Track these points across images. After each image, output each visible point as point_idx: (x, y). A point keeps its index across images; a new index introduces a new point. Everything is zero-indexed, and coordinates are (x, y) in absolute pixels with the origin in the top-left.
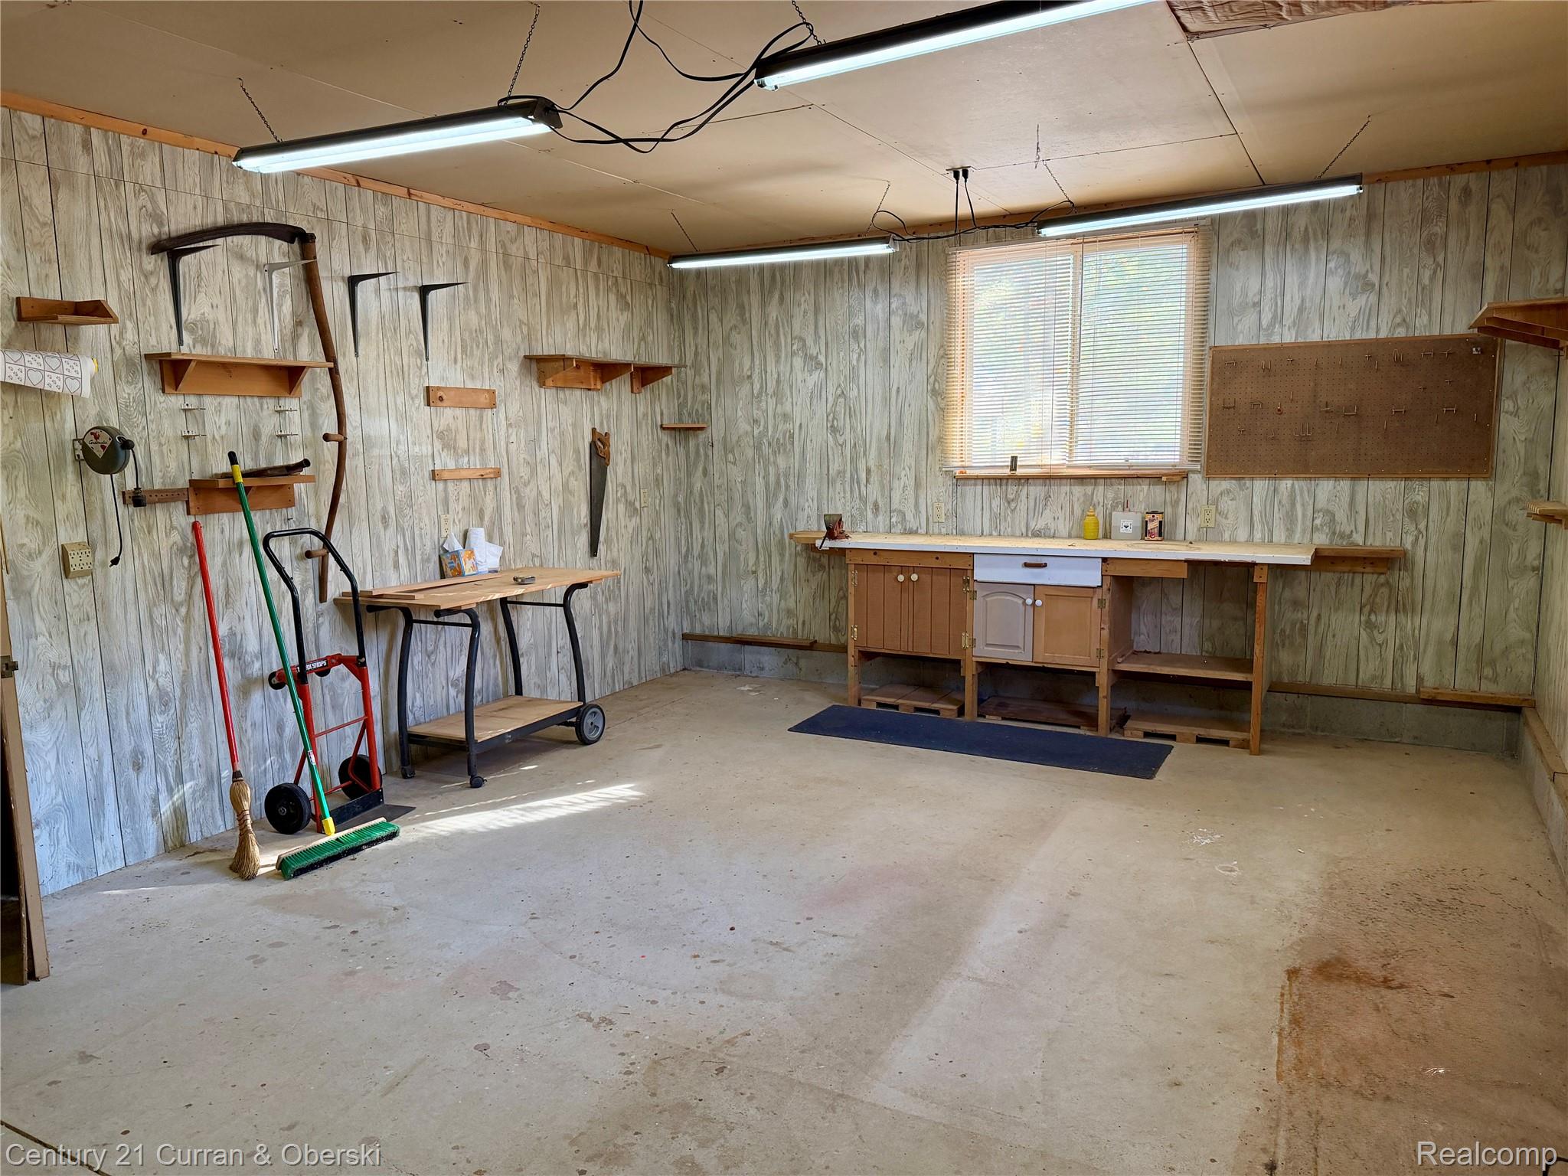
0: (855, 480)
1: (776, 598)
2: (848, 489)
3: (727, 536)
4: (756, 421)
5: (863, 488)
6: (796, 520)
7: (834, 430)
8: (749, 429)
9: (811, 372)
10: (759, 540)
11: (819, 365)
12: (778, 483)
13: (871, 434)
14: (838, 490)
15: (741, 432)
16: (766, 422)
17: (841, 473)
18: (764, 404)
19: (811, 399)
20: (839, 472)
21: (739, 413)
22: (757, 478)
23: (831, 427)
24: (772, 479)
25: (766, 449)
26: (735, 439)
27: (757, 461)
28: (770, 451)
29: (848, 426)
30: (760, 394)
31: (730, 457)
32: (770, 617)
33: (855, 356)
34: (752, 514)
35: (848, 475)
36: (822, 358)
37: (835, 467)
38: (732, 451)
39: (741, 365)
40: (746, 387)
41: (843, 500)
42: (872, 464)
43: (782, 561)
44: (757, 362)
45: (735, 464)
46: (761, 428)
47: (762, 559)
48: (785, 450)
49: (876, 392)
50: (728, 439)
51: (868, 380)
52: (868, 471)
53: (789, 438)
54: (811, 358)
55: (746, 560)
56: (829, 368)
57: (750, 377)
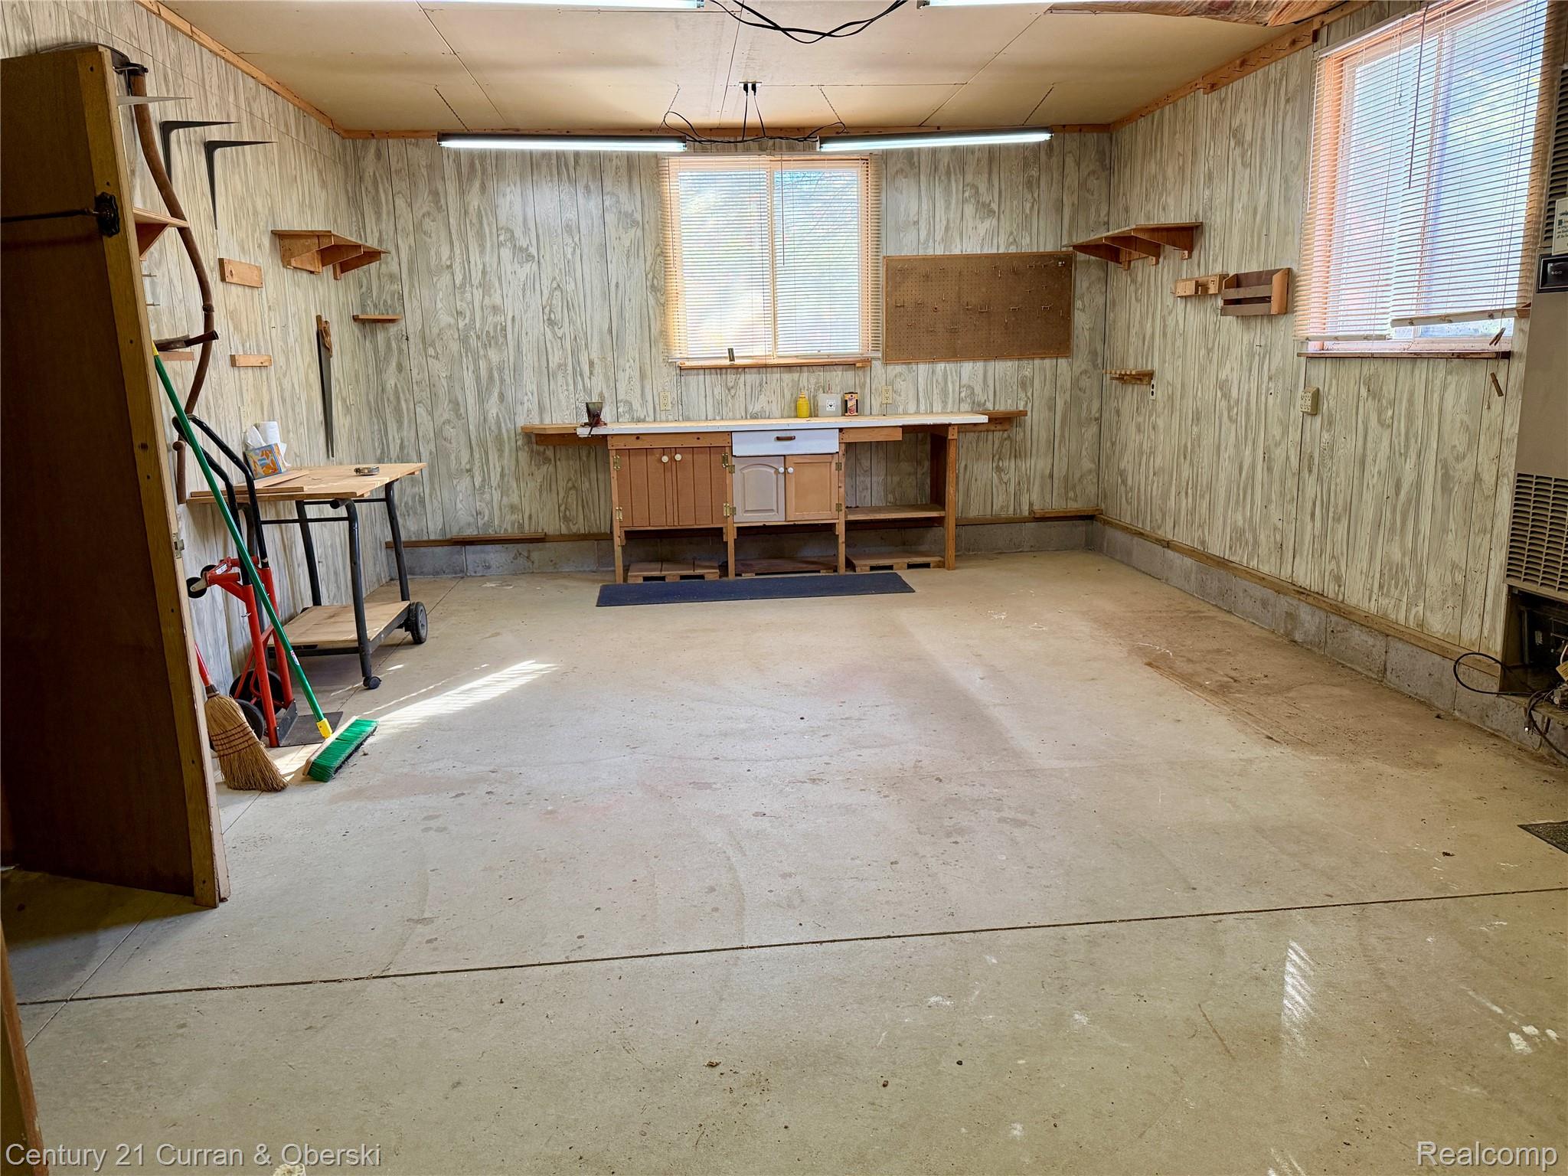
0: (577, 372)
1: (497, 495)
2: (571, 382)
3: (432, 435)
4: (460, 313)
5: (587, 380)
6: (515, 414)
7: (551, 323)
8: (452, 321)
9: (521, 264)
10: (472, 437)
11: (530, 258)
12: (491, 378)
13: (592, 328)
14: (559, 384)
15: (443, 324)
16: (473, 313)
17: (562, 366)
18: (468, 295)
19: (524, 290)
20: (560, 366)
21: (439, 305)
22: (465, 372)
23: (548, 320)
24: (484, 373)
25: (473, 342)
26: (435, 331)
27: (464, 355)
28: (479, 344)
29: (566, 320)
30: (463, 285)
31: (431, 351)
32: (492, 514)
33: (570, 250)
34: (462, 410)
35: (570, 368)
36: (533, 251)
37: (555, 360)
38: (433, 344)
39: (438, 254)
40: (446, 278)
41: (566, 393)
42: (594, 356)
43: (501, 456)
44: (457, 251)
45: (436, 357)
46: (467, 320)
47: (477, 456)
48: (496, 343)
49: (594, 286)
50: (427, 331)
51: (585, 276)
52: (591, 364)
53: (501, 330)
54: (521, 249)
55: (458, 458)
56: (542, 260)
57: (450, 267)
